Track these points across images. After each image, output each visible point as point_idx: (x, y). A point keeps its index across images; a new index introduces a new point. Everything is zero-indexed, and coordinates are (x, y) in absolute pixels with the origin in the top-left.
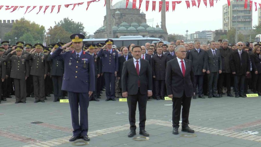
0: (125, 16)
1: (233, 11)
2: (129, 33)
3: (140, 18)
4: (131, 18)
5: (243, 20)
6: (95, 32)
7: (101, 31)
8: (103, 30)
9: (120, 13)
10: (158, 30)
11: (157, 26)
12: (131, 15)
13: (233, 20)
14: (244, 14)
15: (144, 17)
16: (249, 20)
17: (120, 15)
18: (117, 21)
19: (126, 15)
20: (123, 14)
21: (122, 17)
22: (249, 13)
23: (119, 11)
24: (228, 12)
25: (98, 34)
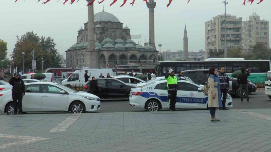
0: (107, 30)
1: (222, 28)
2: (118, 51)
3: (124, 34)
4: (114, 33)
5: (233, 39)
6: (67, 50)
7: (77, 48)
8: (80, 47)
9: (101, 27)
10: (147, 48)
11: (145, 43)
12: (113, 30)
13: (222, 39)
14: (234, 32)
15: (128, 33)
16: (239, 39)
17: (102, 29)
18: (98, 36)
19: (109, 29)
20: (105, 28)
21: (105, 32)
22: (238, 31)
23: (99, 24)
24: (215, 29)
25: (72, 52)
